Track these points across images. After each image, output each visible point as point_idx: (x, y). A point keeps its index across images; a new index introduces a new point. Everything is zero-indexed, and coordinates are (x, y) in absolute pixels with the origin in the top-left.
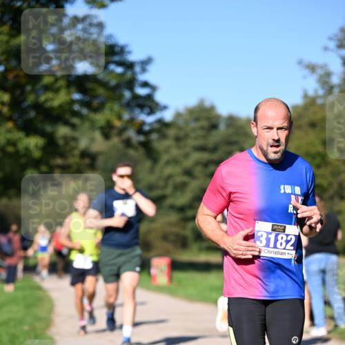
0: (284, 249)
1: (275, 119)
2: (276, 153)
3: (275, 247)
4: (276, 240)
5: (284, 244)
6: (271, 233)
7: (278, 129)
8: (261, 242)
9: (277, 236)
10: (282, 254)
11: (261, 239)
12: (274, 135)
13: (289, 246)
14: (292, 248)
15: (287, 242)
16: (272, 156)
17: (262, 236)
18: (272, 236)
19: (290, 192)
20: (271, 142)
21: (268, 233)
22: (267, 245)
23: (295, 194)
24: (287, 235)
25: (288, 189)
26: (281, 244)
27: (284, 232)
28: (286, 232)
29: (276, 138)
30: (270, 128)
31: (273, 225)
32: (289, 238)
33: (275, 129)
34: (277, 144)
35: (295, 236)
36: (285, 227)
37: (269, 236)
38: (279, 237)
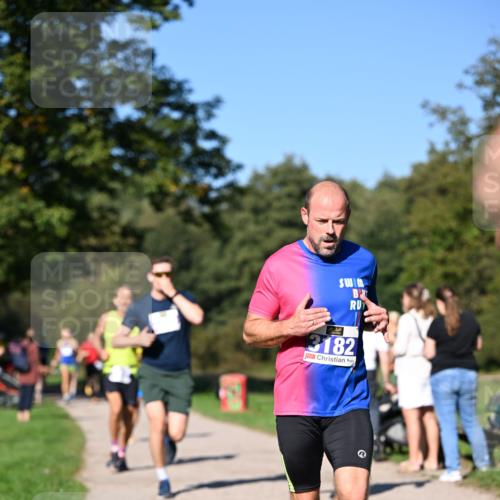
0: (343, 355)
1: (332, 210)
3: (331, 352)
4: (332, 345)
5: (342, 349)
6: (325, 337)
7: (334, 222)
8: (314, 347)
9: (333, 339)
10: (340, 361)
11: (314, 343)
12: (328, 228)
13: (348, 351)
14: (352, 353)
15: (346, 346)
16: (325, 252)
17: (314, 340)
18: (327, 341)
19: (351, 286)
20: (325, 236)
21: (322, 337)
23: (357, 288)
24: (346, 339)
25: (349, 283)
26: (339, 349)
27: (342, 334)
28: (345, 335)
29: (331, 232)
30: (325, 221)
31: (328, 327)
32: (348, 342)
33: (330, 222)
34: (331, 239)
35: (355, 339)
36: (343, 329)
37: (324, 340)
38: (336, 341)
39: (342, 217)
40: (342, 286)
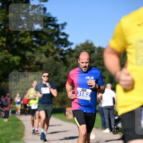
0: (86, 97)
1: (85, 60)
2: (85, 70)
3: (83, 96)
4: (83, 94)
5: (86, 95)
6: (81, 91)
7: (86, 63)
8: (78, 94)
9: (83, 92)
10: (85, 98)
11: (79, 93)
12: (84, 65)
13: (88, 96)
15: (87, 94)
17: (79, 92)
18: (82, 92)
21: (80, 91)
22: (80, 95)
24: (87, 92)
26: (85, 95)
31: (82, 89)
33: (85, 63)
35: (90, 93)
36: (86, 90)
37: (81, 92)
38: (84, 93)
39: (88, 61)
40: (86, 78)
